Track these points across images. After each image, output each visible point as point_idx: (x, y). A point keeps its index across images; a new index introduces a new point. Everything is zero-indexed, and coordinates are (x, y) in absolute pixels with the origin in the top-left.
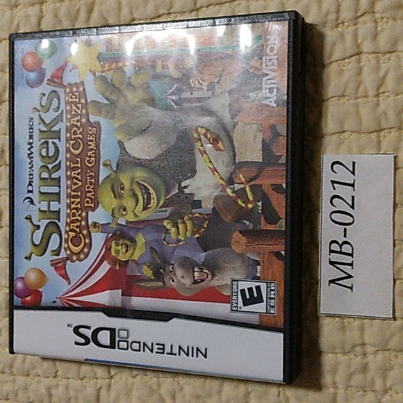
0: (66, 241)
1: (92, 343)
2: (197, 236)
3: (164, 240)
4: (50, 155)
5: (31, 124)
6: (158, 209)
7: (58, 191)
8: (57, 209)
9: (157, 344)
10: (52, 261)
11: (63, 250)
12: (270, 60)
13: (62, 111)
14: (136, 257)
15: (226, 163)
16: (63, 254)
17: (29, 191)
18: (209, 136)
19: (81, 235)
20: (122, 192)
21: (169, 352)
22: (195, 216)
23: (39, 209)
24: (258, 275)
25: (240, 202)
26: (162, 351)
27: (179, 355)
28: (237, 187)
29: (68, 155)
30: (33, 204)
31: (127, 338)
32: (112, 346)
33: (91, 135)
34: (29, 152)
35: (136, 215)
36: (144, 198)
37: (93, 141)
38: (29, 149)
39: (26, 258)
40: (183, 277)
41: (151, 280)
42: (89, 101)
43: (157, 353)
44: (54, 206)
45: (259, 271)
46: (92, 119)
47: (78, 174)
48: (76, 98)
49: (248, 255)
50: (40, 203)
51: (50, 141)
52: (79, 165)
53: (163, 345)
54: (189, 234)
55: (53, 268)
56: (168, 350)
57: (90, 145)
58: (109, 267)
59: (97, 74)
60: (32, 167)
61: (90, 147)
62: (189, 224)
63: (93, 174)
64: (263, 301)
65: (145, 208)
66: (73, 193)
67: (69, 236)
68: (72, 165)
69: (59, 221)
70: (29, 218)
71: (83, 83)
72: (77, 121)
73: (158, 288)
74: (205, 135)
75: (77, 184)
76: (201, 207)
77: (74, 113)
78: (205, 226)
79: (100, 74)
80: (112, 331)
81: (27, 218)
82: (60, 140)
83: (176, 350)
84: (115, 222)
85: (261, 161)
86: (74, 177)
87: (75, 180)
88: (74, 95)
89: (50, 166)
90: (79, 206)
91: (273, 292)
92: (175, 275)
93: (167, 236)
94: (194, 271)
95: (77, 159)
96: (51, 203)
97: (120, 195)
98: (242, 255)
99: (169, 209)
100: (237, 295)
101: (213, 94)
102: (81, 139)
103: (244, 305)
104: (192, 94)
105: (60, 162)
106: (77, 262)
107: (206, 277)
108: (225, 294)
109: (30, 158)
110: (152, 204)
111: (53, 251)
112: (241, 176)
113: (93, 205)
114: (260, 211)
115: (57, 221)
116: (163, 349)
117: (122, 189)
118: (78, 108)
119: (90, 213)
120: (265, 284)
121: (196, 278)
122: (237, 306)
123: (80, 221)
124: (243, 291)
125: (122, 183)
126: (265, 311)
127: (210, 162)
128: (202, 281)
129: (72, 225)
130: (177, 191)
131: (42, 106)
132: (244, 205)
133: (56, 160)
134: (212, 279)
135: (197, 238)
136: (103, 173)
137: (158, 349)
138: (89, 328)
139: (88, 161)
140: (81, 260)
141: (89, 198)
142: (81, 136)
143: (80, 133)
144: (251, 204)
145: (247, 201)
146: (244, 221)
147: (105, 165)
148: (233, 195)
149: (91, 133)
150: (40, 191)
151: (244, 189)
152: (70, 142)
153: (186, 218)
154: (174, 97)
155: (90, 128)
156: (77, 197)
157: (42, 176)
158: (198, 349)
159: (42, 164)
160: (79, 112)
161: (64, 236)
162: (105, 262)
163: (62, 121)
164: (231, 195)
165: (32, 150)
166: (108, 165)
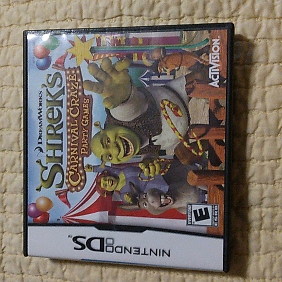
0: (67, 178)
1: (86, 248)
2: (163, 174)
3: (139, 177)
4: (55, 117)
5: (40, 95)
6: (134, 156)
7: (61, 143)
8: (60, 156)
9: (134, 248)
10: (57, 191)
11: (65, 184)
12: (214, 56)
13: (64, 87)
14: (119, 188)
15: (183, 124)
16: (65, 187)
17: (39, 143)
18: (171, 106)
19: (78, 174)
20: (109, 144)
21: (143, 253)
22: (161, 160)
23: (47, 155)
24: (206, 200)
25: (193, 151)
26: (138, 253)
27: (150, 255)
28: (191, 141)
29: (68, 118)
30: (42, 152)
31: (113, 244)
32: (102, 249)
33: (86, 104)
34: (39, 115)
35: (119, 160)
36: (124, 149)
37: (87, 108)
38: (39, 113)
39: (37, 190)
40: (153, 202)
41: (130, 204)
42: (84, 80)
43: (134, 254)
44: (58, 153)
45: (206, 197)
46: (86, 93)
47: (76, 131)
48: (74, 78)
49: (199, 187)
50: (47, 151)
51: (55, 108)
52: (77, 125)
53: (139, 249)
54: (157, 173)
55: (57, 196)
56: (142, 251)
57: (85, 111)
58: (99, 195)
59: (90, 62)
60: (42, 125)
61: (84, 113)
62: (157, 166)
63: (87, 131)
64: (209, 218)
65: (125, 155)
66: (72, 144)
67: (69, 174)
68: (72, 125)
69: (62, 164)
70: (39, 162)
71: (79, 67)
72: (75, 94)
73: (135, 210)
74: (169, 106)
75: (75, 138)
76: (166, 155)
77: (72, 88)
78: (169, 167)
79: (92, 62)
80: (102, 240)
81: (37, 162)
82: (62, 107)
83: (148, 252)
84: (103, 164)
85: (208, 123)
86: (73, 133)
87: (73, 135)
88: (72, 75)
89: (55, 126)
90: (77, 153)
91: (216, 212)
92: (147, 201)
93: (141, 174)
94: (161, 198)
95: (75, 121)
96: (56, 151)
97: (107, 146)
98: (195, 187)
99: (143, 156)
100: (191, 214)
101: (174, 78)
102: (78, 107)
103: (196, 220)
104: (159, 77)
105: (62, 123)
106: (75, 192)
107: (169, 202)
108: (183, 213)
109: (40, 119)
110: (130, 152)
111: (57, 185)
112: (194, 134)
113: (87, 153)
114: (207, 158)
115: (60, 164)
116: (139, 251)
117: (109, 142)
118: (76, 85)
119: (85, 158)
120: (211, 206)
121: (162, 203)
122: (191, 221)
123: (78, 164)
124: (195, 212)
125: (108, 138)
126: (211, 225)
127: (172, 124)
128: (167, 204)
129: (71, 166)
130: (148, 144)
131: (49, 83)
132: (196, 153)
133: (60, 121)
134: (174, 203)
135: (163, 176)
136: (95, 131)
137: (135, 251)
138: (84, 238)
139: (83, 122)
140: (78, 191)
141: (84, 147)
142: (78, 105)
143: (77, 103)
144: (201, 152)
145: (198, 150)
146: (196, 164)
147: (96, 125)
148: (189, 146)
149: (86, 103)
150: (47, 143)
151: (196, 142)
152: (70, 108)
153: (155, 162)
154: (146, 79)
155: (85, 99)
156: (75, 147)
157: (49, 132)
158: (163, 251)
159: (49, 124)
160: (77, 88)
161: (66, 174)
162: (96, 192)
163: (64, 94)
164: (187, 146)
165: (41, 114)
166: (98, 125)
